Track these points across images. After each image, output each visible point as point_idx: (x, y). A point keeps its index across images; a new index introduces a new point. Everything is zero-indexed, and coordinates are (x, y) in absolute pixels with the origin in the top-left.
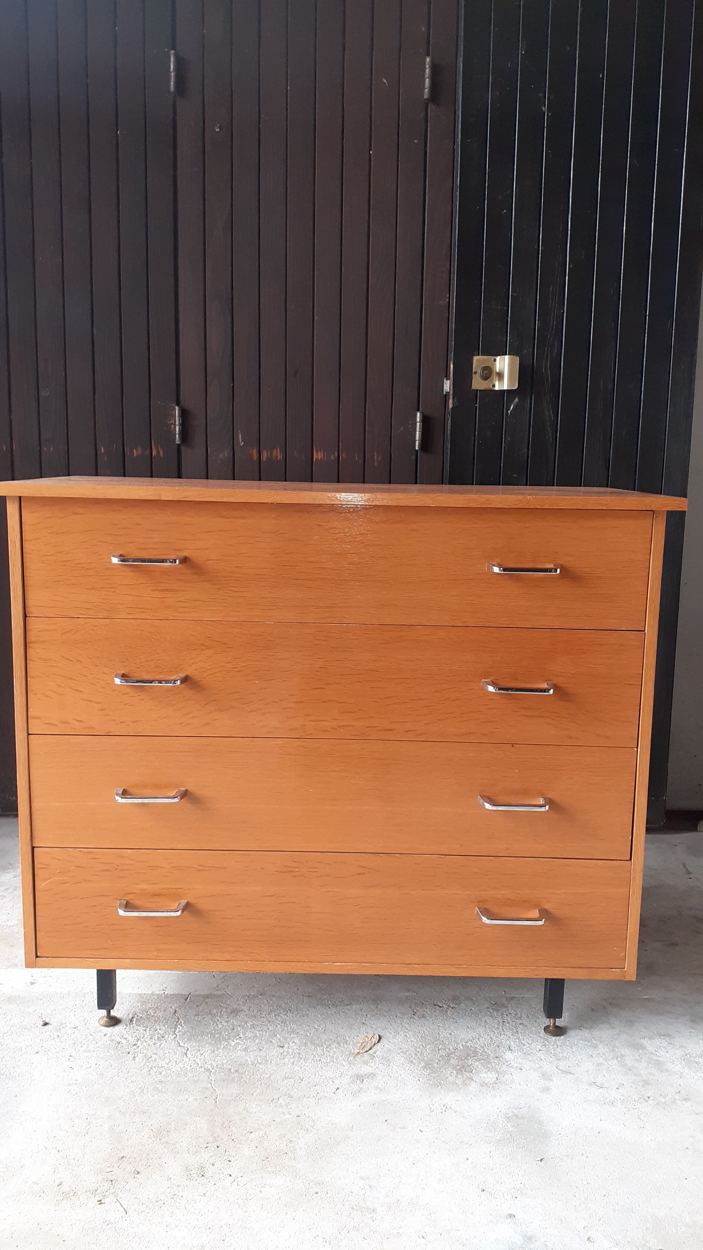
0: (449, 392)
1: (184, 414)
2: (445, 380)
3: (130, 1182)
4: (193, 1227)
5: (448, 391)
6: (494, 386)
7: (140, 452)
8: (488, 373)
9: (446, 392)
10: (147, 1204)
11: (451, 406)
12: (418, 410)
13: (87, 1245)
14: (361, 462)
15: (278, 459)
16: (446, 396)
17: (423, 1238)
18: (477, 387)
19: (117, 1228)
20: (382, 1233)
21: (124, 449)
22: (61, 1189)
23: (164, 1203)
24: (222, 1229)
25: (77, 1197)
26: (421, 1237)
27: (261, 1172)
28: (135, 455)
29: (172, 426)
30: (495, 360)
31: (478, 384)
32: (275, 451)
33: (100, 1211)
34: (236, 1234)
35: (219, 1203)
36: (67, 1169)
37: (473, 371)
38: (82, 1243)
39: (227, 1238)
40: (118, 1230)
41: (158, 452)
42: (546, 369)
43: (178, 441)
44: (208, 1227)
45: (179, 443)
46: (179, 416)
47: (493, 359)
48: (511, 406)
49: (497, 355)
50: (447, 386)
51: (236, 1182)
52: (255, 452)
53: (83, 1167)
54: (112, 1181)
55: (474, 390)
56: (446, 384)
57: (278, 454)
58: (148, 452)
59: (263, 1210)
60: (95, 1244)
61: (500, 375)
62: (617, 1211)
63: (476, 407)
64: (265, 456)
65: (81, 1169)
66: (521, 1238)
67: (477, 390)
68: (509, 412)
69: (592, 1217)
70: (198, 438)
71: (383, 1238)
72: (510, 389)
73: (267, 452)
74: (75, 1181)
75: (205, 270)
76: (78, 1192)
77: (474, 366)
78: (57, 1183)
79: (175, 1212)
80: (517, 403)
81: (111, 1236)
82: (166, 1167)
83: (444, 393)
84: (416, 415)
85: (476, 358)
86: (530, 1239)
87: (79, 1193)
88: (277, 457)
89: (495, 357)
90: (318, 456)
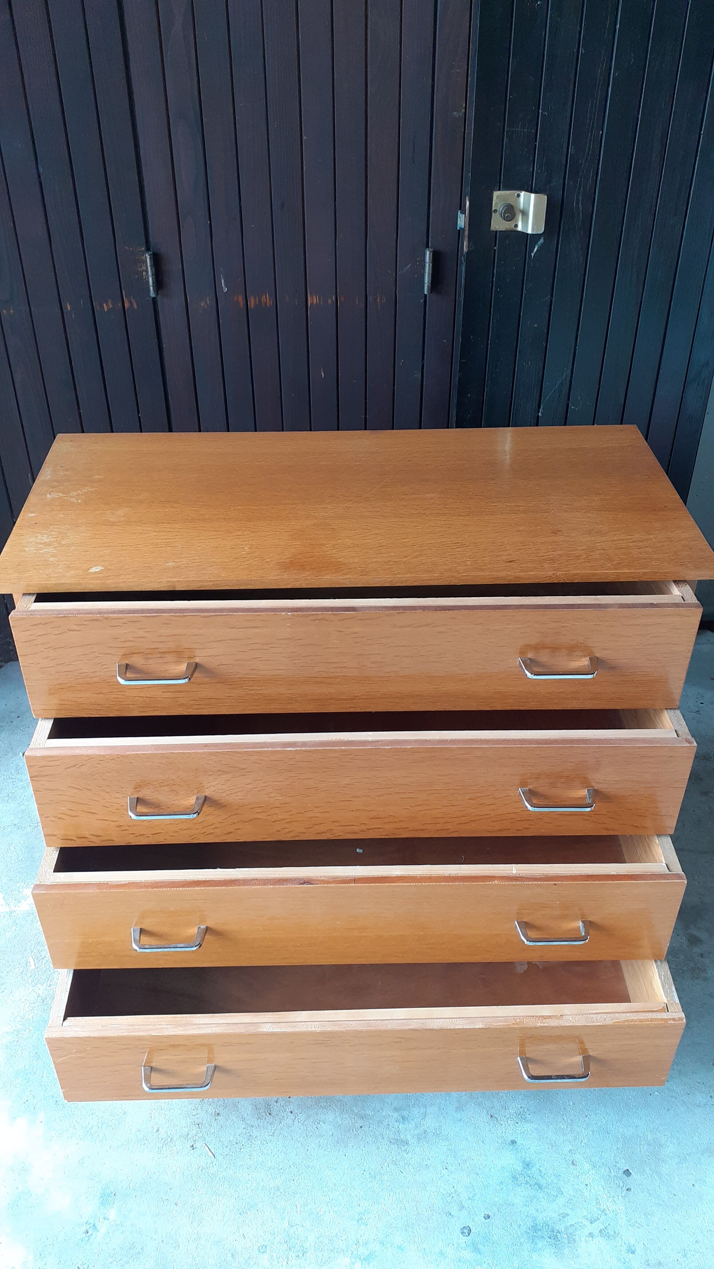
0: (464, 229)
1: (157, 260)
2: (459, 213)
3: (213, 1125)
4: (268, 1169)
5: (463, 227)
6: (516, 226)
7: (111, 306)
8: (510, 212)
9: (460, 228)
10: (229, 1147)
11: (465, 250)
12: (427, 246)
13: (189, 1192)
14: (363, 305)
15: (268, 305)
16: (460, 232)
17: (446, 1168)
18: (497, 227)
19: (209, 1173)
20: (414, 1166)
21: (92, 304)
22: (160, 1136)
23: (243, 1145)
24: (291, 1169)
25: (174, 1143)
26: (444, 1168)
27: (315, 1108)
28: (106, 310)
29: (144, 273)
30: (519, 196)
31: (498, 224)
32: (264, 297)
33: (194, 1156)
34: (302, 1173)
35: (286, 1142)
36: (161, 1114)
37: (493, 209)
38: (185, 1190)
39: (296, 1178)
40: (210, 1175)
41: (131, 303)
42: (577, 204)
43: (152, 294)
44: (280, 1168)
45: (154, 296)
46: (151, 266)
47: (516, 194)
48: (535, 247)
49: (522, 189)
50: (462, 221)
51: (297, 1119)
52: (241, 299)
53: (173, 1110)
54: (198, 1124)
55: (493, 231)
56: (460, 218)
57: (267, 299)
58: (120, 305)
59: (321, 1147)
60: (195, 1190)
61: (525, 213)
62: (595, 1133)
63: (495, 250)
64: (252, 303)
65: (172, 1113)
66: (521, 1164)
67: (496, 231)
68: (532, 254)
69: (576, 1139)
70: (174, 285)
71: (416, 1170)
72: (534, 233)
73: (255, 298)
74: (169, 1126)
75: (166, 91)
76: (173, 1138)
77: (494, 202)
78: (155, 1130)
79: (252, 1154)
80: (542, 244)
81: (206, 1181)
82: (240, 1106)
83: (458, 228)
84: (424, 255)
85: (496, 194)
86: (528, 1165)
87: (175, 1138)
88: (266, 303)
89: (519, 193)
90: (313, 300)
